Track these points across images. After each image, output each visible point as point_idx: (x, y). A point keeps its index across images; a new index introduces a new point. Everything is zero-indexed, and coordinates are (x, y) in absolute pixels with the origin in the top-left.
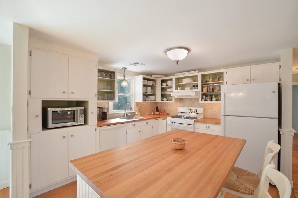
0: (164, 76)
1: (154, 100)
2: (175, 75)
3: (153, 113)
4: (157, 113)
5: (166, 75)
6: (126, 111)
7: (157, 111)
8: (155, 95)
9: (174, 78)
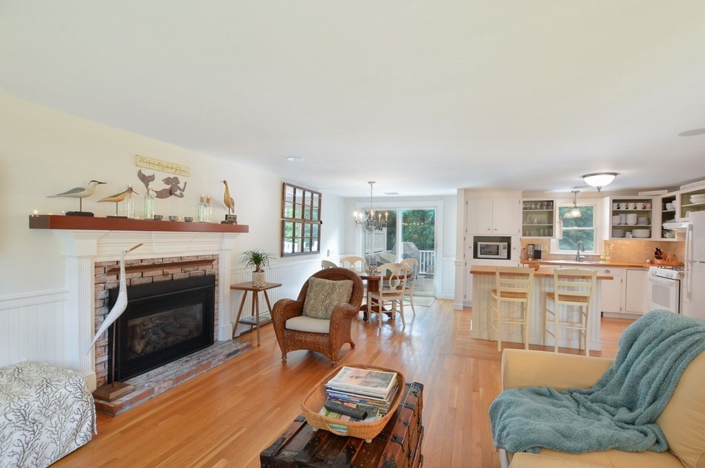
0: (667, 191)
1: (648, 236)
2: (679, 190)
3: (648, 261)
4: (658, 261)
5: (671, 189)
6: (578, 253)
7: (659, 258)
8: (649, 228)
9: (677, 194)
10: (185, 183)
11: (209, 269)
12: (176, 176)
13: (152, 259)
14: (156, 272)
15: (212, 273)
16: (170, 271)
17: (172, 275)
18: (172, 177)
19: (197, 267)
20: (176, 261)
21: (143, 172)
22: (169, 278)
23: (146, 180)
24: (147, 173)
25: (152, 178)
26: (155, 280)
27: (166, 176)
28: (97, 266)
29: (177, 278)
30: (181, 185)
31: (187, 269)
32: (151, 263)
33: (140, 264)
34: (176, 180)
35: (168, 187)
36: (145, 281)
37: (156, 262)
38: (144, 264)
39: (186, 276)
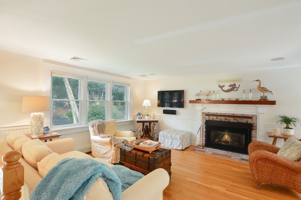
10: (239, 85)
11: (250, 121)
12: (234, 83)
13: (221, 113)
14: (222, 118)
15: (252, 123)
16: (228, 118)
17: (229, 120)
18: (232, 84)
19: (242, 119)
20: (231, 115)
21: (220, 85)
22: (228, 121)
23: (221, 87)
24: (222, 85)
25: (224, 86)
26: (222, 120)
27: (230, 84)
28: (203, 113)
29: (231, 121)
30: (237, 86)
31: (236, 119)
32: (220, 114)
33: (216, 114)
34: (235, 85)
35: (231, 88)
36: (217, 120)
37: (222, 114)
38: (217, 114)
39: (236, 121)
